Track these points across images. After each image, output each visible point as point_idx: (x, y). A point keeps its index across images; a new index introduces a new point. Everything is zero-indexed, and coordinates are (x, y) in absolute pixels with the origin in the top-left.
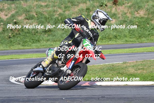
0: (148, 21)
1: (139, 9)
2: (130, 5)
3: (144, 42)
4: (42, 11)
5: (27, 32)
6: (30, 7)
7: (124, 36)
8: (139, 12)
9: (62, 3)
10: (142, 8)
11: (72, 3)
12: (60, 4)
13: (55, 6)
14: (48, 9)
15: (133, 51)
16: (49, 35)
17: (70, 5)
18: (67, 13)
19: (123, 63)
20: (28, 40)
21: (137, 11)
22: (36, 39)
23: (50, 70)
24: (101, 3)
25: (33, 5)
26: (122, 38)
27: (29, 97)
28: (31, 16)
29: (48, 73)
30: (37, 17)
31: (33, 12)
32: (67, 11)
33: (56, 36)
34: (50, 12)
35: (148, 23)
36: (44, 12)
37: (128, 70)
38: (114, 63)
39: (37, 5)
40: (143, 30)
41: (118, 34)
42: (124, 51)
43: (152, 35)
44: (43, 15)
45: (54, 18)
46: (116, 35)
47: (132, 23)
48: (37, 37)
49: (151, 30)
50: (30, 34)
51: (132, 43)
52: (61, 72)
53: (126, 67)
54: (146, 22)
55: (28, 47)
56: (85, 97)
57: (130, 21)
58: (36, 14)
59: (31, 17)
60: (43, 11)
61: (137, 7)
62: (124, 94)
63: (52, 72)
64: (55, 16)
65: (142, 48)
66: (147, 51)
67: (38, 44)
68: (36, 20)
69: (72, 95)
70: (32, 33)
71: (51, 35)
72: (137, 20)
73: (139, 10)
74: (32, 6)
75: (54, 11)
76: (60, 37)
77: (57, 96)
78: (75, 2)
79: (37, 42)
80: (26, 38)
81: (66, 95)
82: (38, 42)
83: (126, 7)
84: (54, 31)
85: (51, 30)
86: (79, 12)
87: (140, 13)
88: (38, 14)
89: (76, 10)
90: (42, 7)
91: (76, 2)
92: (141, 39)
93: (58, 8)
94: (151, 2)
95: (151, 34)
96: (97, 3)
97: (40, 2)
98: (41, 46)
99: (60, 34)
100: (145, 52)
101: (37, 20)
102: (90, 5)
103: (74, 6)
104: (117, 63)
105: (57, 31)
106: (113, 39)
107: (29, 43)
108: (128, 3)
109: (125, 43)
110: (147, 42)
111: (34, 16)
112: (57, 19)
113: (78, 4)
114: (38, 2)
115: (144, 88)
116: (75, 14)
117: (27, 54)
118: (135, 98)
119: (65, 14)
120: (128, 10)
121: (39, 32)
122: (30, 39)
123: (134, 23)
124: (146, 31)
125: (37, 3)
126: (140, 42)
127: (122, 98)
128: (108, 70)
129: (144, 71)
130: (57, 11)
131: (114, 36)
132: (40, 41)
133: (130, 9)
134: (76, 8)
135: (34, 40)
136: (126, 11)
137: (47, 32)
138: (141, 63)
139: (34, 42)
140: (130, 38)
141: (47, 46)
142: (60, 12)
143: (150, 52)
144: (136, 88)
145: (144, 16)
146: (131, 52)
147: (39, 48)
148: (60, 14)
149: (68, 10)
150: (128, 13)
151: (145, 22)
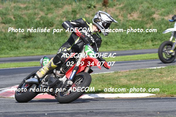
0: (143, 25)
1: (133, 11)
2: (122, 6)
3: (139, 48)
4: (21, 14)
5: (3, 38)
6: (6, 9)
7: (116, 42)
8: (132, 14)
9: (44, 5)
10: (136, 10)
11: (56, 4)
12: (42, 5)
13: (36, 8)
14: (28, 11)
15: (126, 59)
16: (29, 42)
17: (54, 7)
18: (50, 16)
19: (114, 73)
20: (5, 47)
21: (130, 14)
22: (13, 46)
23: (46, 81)
24: (89, 4)
25: (11, 6)
26: (113, 44)
27: (6, 112)
28: (8, 19)
29: (44, 85)
30: (15, 21)
31: (10, 15)
32: (50, 14)
33: (37, 42)
34: (31, 14)
35: (142, 27)
36: (23, 15)
37: (120, 81)
38: (105, 73)
39: (14, 7)
40: (137, 35)
41: (109, 40)
42: (116, 59)
43: (147, 41)
44: (21, 18)
45: (35, 22)
46: (106, 41)
47: (124, 28)
48: (15, 44)
49: (146, 35)
50: (6, 41)
51: (125, 50)
52: (60, 83)
53: (118, 77)
54: (141, 25)
55: (5, 56)
56: (71, 111)
57: (122, 25)
58: (14, 18)
59: (8, 21)
60: (23, 13)
61: (130, 9)
62: (115, 108)
63: (48, 83)
64: (36, 20)
65: (136, 56)
66: (141, 58)
67: (17, 52)
68: (14, 25)
69: (56, 109)
70: (9, 39)
71: (31, 41)
72: (130, 24)
73: (132, 13)
74: (10, 8)
75: (35, 14)
76: (42, 44)
77: (38, 111)
78: (59, 3)
79: (15, 49)
80: (2, 44)
81: (49, 110)
82: (17, 49)
83: (117, 9)
84: (36, 37)
85: (31, 35)
86: (63, 15)
87: (133, 16)
88: (16, 17)
89: (60, 12)
90: (20, 10)
91: (61, 3)
92: (135, 45)
93: (39, 10)
94: (146, 3)
95: (146, 39)
96: (84, 5)
97: (18, 4)
98: (21, 54)
99: (42, 40)
100: (139, 60)
101: (16, 24)
102: (76, 7)
103: (58, 8)
104: (108, 72)
105: (38, 37)
106: (103, 46)
107: (6, 50)
108: (120, 5)
109: (117, 50)
110: (141, 49)
111: (12, 20)
112: (38, 23)
113: (62, 5)
114: (16, 3)
115: (138, 101)
116: (59, 17)
117: (4, 64)
118: (127, 112)
119: (48, 17)
120: (120, 12)
121: (18, 38)
122: (7, 46)
123: (127, 27)
124: (141, 36)
125: (15, 5)
126: (134, 49)
127: (113, 112)
128: (98, 81)
129: (139, 82)
130: (38, 14)
131: (104, 41)
132: (19, 48)
133: (122, 11)
134: (61, 10)
135: (11, 48)
136: (118, 14)
137: (27, 37)
138: (135, 72)
139: (11, 49)
140: (123, 44)
141: (28, 54)
142: (41, 15)
143: (146, 59)
144: (129, 101)
145: (138, 19)
146: (124, 59)
147: (17, 56)
148: (42, 18)
149: (51, 12)
150: (120, 16)
151: (139, 25)
